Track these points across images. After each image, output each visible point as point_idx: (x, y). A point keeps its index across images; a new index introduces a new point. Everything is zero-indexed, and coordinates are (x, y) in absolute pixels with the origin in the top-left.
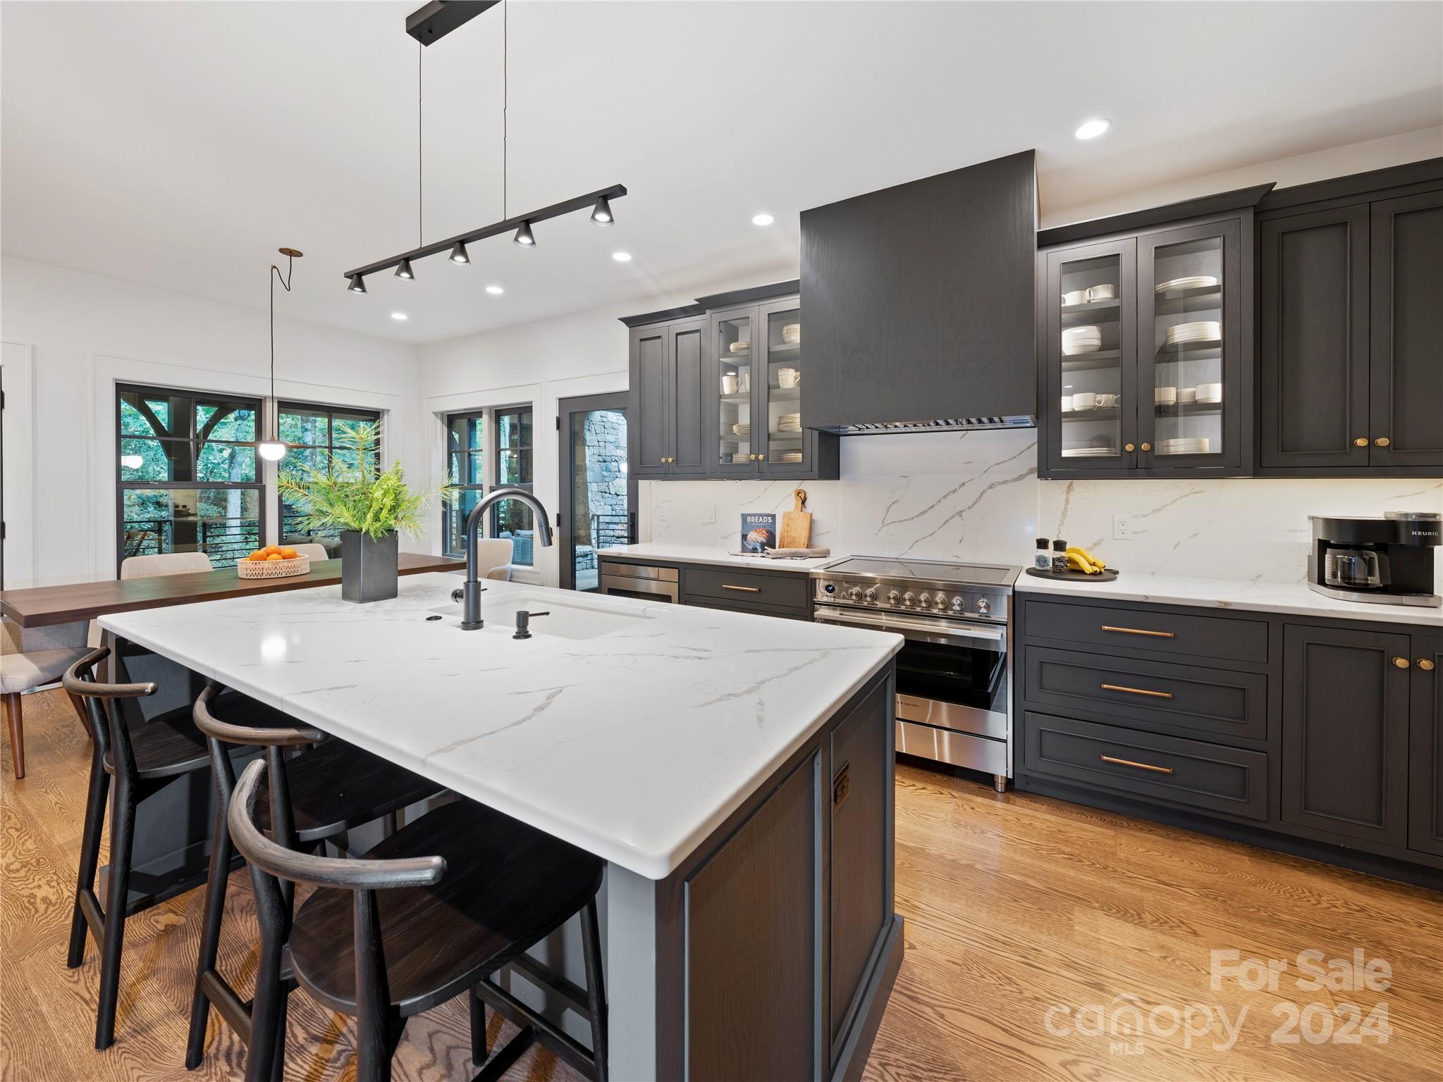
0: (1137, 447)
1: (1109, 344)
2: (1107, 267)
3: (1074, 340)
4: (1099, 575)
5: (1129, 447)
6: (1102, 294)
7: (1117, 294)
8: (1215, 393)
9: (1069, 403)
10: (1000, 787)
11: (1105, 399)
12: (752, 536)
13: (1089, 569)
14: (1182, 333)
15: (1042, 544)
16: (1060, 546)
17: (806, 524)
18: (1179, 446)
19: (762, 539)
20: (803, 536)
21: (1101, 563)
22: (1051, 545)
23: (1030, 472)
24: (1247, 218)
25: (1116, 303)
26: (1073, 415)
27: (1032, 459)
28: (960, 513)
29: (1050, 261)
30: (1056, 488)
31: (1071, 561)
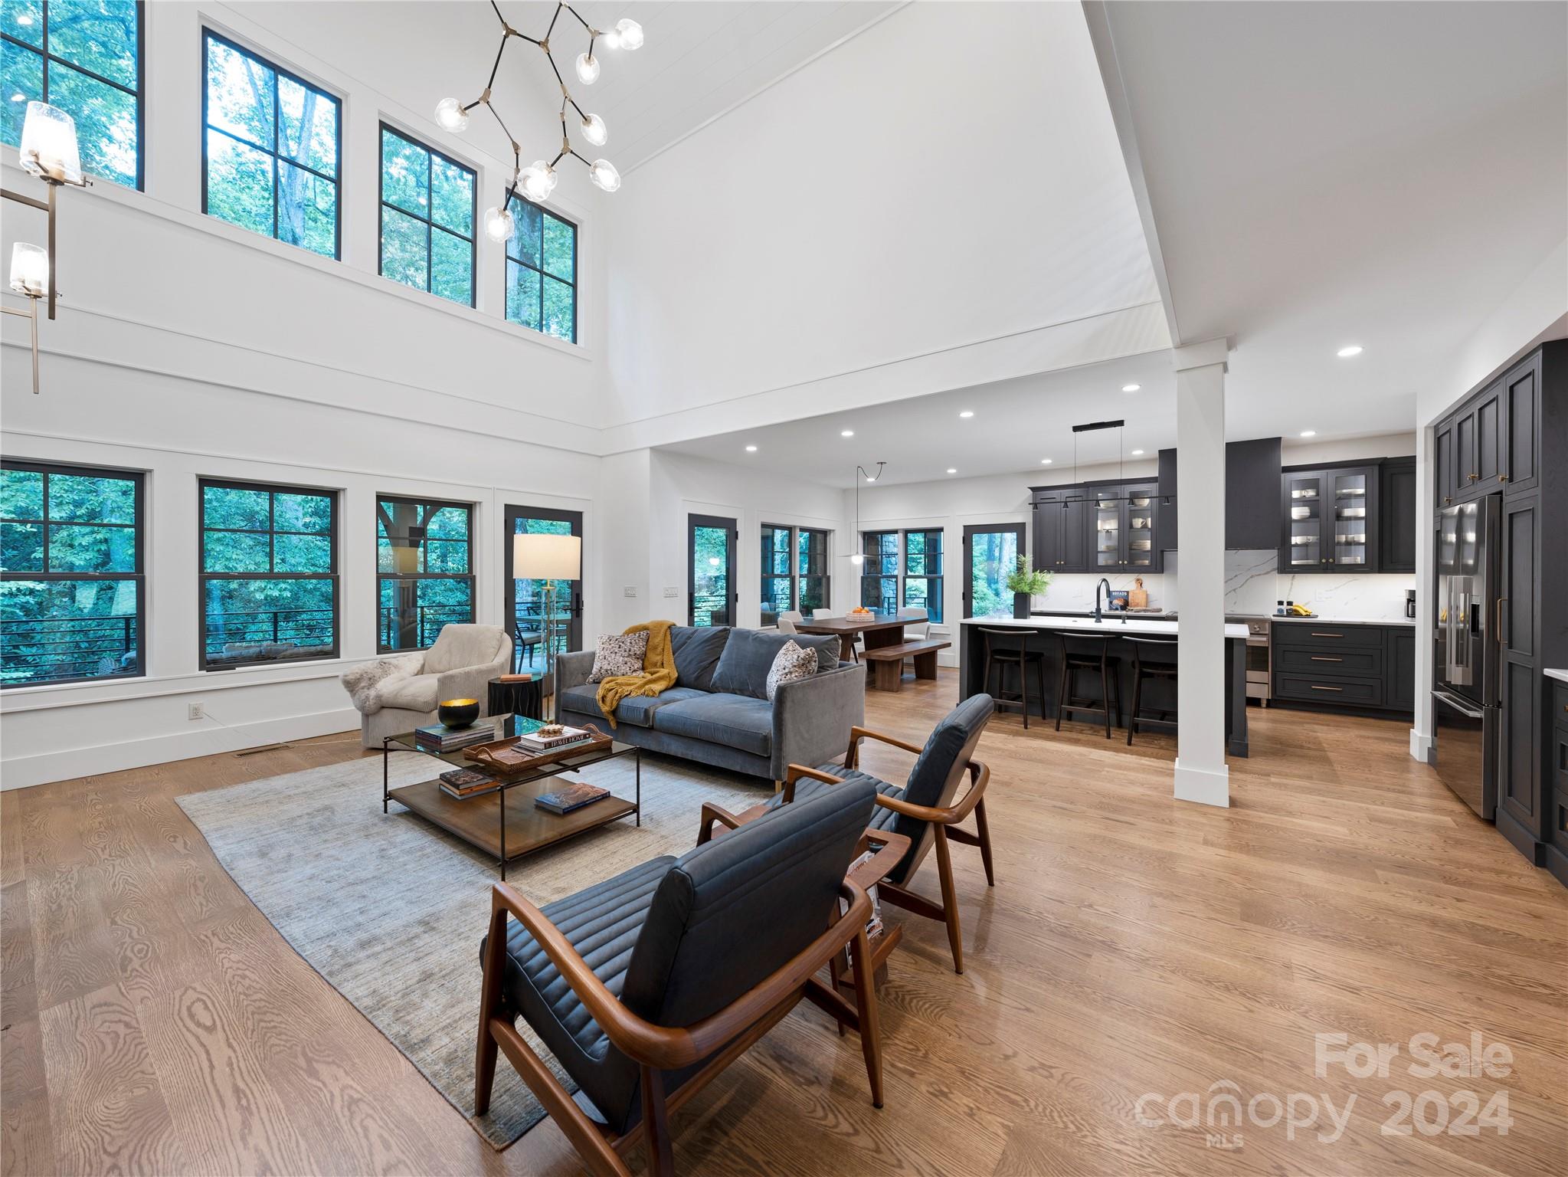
0: (1327, 561)
1: (1314, 515)
2: (1313, 484)
3: (1297, 513)
4: (1308, 616)
5: (1324, 561)
6: (1310, 493)
7: (1317, 495)
8: (1362, 538)
9: (1296, 540)
10: (1264, 705)
11: (1311, 539)
12: (1115, 602)
13: (1304, 614)
14: (1347, 512)
15: (1281, 603)
16: (1290, 603)
17: (1145, 596)
18: (1346, 560)
19: (1121, 603)
20: (1143, 602)
21: (1309, 611)
22: (1285, 604)
23: (1273, 570)
24: (1376, 469)
25: (1317, 498)
26: (1296, 545)
27: (1275, 563)
28: (1234, 590)
29: (1286, 477)
30: (1287, 579)
31: (1296, 611)
